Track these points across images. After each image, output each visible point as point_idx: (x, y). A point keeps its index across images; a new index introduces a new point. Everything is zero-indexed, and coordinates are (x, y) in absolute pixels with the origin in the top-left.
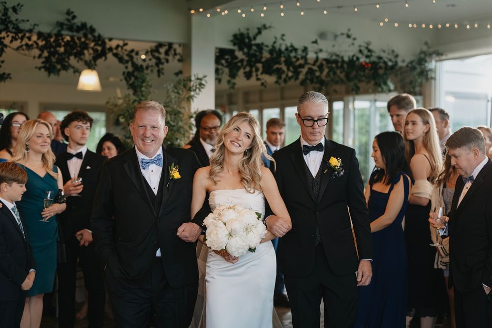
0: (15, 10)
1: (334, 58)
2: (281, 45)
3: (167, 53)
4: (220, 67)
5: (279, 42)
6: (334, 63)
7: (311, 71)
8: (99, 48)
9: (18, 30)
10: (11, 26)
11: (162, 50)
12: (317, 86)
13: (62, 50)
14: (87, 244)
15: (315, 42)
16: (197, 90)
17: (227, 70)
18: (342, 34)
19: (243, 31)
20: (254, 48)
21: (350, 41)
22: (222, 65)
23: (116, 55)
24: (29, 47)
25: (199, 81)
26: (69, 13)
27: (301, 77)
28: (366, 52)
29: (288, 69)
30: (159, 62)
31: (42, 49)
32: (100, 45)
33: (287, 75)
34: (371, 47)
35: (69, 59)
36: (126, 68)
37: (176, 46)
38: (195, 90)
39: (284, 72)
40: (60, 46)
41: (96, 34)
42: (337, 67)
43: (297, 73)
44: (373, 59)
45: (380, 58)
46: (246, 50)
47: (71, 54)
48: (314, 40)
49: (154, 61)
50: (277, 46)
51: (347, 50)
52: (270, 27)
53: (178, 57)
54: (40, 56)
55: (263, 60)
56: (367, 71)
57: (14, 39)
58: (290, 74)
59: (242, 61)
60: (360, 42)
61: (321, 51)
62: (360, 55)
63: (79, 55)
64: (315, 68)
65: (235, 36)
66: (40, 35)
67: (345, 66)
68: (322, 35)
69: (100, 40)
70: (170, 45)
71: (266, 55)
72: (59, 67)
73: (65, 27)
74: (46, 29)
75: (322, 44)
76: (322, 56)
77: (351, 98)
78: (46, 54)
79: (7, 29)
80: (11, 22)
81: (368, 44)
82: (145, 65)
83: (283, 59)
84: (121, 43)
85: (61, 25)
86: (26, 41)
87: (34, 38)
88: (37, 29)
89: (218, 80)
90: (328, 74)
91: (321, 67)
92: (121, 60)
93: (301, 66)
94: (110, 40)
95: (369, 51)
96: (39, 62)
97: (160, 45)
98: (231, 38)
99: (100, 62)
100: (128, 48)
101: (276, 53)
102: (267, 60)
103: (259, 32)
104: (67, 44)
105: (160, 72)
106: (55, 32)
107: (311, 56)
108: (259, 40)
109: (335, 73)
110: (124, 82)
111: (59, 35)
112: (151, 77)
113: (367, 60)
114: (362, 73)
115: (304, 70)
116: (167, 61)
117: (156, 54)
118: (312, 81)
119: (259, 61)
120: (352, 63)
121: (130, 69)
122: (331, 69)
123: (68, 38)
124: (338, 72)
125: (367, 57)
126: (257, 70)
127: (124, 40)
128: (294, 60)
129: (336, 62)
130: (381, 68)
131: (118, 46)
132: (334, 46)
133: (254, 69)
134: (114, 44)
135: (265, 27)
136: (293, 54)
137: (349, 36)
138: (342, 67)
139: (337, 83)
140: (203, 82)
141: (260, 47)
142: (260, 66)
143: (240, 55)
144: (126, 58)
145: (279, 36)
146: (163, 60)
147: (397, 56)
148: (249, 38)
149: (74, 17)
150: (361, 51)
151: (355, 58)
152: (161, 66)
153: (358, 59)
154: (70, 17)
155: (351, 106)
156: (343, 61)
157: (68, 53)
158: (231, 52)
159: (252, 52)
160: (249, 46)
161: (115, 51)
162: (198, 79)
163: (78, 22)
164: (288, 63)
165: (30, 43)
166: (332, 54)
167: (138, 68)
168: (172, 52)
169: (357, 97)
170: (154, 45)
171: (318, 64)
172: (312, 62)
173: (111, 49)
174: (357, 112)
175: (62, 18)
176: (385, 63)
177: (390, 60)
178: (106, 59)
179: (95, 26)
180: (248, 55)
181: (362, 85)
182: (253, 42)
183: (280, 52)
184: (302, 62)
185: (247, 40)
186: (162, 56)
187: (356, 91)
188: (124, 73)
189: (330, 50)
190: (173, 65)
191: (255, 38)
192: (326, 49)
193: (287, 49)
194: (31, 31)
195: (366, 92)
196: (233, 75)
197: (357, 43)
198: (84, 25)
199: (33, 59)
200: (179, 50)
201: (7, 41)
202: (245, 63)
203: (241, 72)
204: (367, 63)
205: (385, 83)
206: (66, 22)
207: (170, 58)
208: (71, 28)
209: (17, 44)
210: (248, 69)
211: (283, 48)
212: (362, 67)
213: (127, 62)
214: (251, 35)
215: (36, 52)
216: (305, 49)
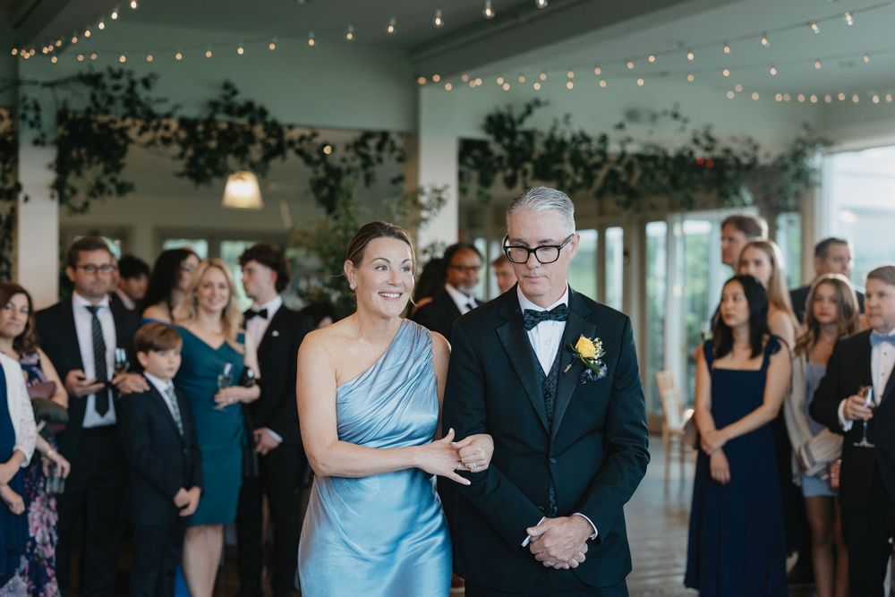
0: (146, 83)
1: (651, 152)
2: (564, 133)
3: (380, 147)
4: (464, 169)
5: (562, 127)
6: (651, 162)
7: (613, 174)
8: (273, 142)
9: (150, 116)
10: (139, 109)
11: (373, 143)
12: (623, 198)
13: (213, 144)
14: (265, 452)
15: (621, 126)
17: (475, 175)
18: (665, 113)
19: (503, 109)
20: (520, 138)
21: (677, 124)
22: (468, 165)
23: (300, 153)
24: (166, 141)
25: (436, 195)
26: (227, 86)
27: (598, 183)
28: (704, 142)
29: (576, 171)
30: (367, 162)
31: (184, 144)
32: (273, 136)
33: (574, 182)
34: (714, 134)
35: (225, 158)
36: (316, 172)
37: (394, 137)
39: (568, 177)
40: (209, 137)
41: (269, 119)
42: (657, 167)
43: (589, 177)
44: (718, 153)
45: (728, 151)
46: (507, 141)
47: (229, 151)
48: (617, 121)
49: (358, 163)
50: (558, 134)
51: (672, 139)
52: (547, 103)
53: (396, 154)
54: (182, 156)
55: (535, 156)
56: (706, 174)
57: (144, 130)
58: (579, 179)
59: (500, 159)
60: (696, 125)
61: (629, 140)
62: (694, 147)
63: (242, 153)
64: (620, 169)
65: (490, 119)
66: (184, 123)
67: (670, 165)
68: (633, 115)
69: (275, 129)
70: (385, 135)
71: (539, 148)
72: (209, 171)
73: (220, 108)
74: (191, 112)
75: (633, 130)
76: (632, 149)
77: (677, 217)
78: (190, 152)
79: (133, 114)
80: (139, 103)
81: (709, 127)
82: (344, 167)
83: (566, 155)
84: (307, 133)
85: (214, 105)
86: (161, 132)
87: (174, 125)
88: (180, 113)
89: (462, 191)
90: (641, 180)
91: (629, 168)
92: (308, 160)
93: (598, 166)
94: (291, 127)
95: (711, 139)
96: (181, 166)
97: (368, 135)
98: (482, 121)
99: (275, 163)
100: (319, 140)
101: (556, 146)
102: (542, 157)
103: (529, 111)
104: (222, 134)
105: (369, 179)
106: (205, 116)
107: (614, 148)
108: (528, 124)
109: (653, 178)
110: (312, 196)
111: (210, 122)
112: (354, 184)
113: (707, 155)
114: (696, 176)
115: (602, 173)
116: (380, 160)
117: (362, 150)
118: (615, 191)
119: (528, 158)
120: (683, 161)
121: (322, 173)
122: (646, 170)
123: (224, 126)
124: (658, 175)
125: (707, 149)
126: (525, 173)
127: (311, 127)
128: (585, 156)
129: (654, 158)
130: (729, 167)
131: (302, 138)
132: (651, 132)
133: (519, 173)
134: (295, 134)
135: (537, 103)
136: (583, 147)
137: (676, 116)
138: (665, 167)
139: (656, 193)
140: (444, 196)
141: (529, 136)
142: (529, 166)
143: (497, 149)
144: (316, 157)
145: (561, 117)
146: (374, 160)
147: (756, 148)
148: (512, 121)
149: (235, 93)
150: (696, 141)
151: (686, 153)
152: (371, 169)
153: (691, 153)
154: (228, 93)
155: (677, 230)
156: (667, 158)
157: (222, 150)
158: (482, 145)
159: (517, 143)
160: (512, 134)
161: (298, 146)
162: (435, 191)
163: (240, 100)
164: (576, 161)
165: (168, 134)
166: (648, 146)
167: (335, 173)
168: (387, 146)
169: (690, 215)
170: (357, 135)
171: (625, 161)
172: (613, 158)
173: (291, 143)
174: (689, 241)
175: (216, 94)
176: (737, 160)
177: (746, 155)
178: (284, 158)
179: (268, 106)
180: (510, 148)
181: (698, 197)
182: (520, 128)
183: (563, 144)
184: (597, 159)
185: (508, 125)
186: (372, 153)
187: (689, 206)
188: (312, 181)
189: (646, 138)
190: (387, 168)
191: (521, 121)
192: (638, 139)
193: (574, 139)
194: (168, 116)
195: (705, 207)
196: (485, 182)
197: (691, 127)
198: (249, 107)
199: (171, 159)
200: (399, 143)
201: (133, 133)
202: (505, 162)
203: (499, 177)
204: (705, 161)
205: (737, 193)
206: (222, 101)
207: (385, 155)
208: (230, 110)
209: (148, 136)
210: (509, 172)
211: (568, 137)
212: (700, 166)
213: (317, 163)
214: (516, 115)
215: (175, 149)
216: (604, 139)
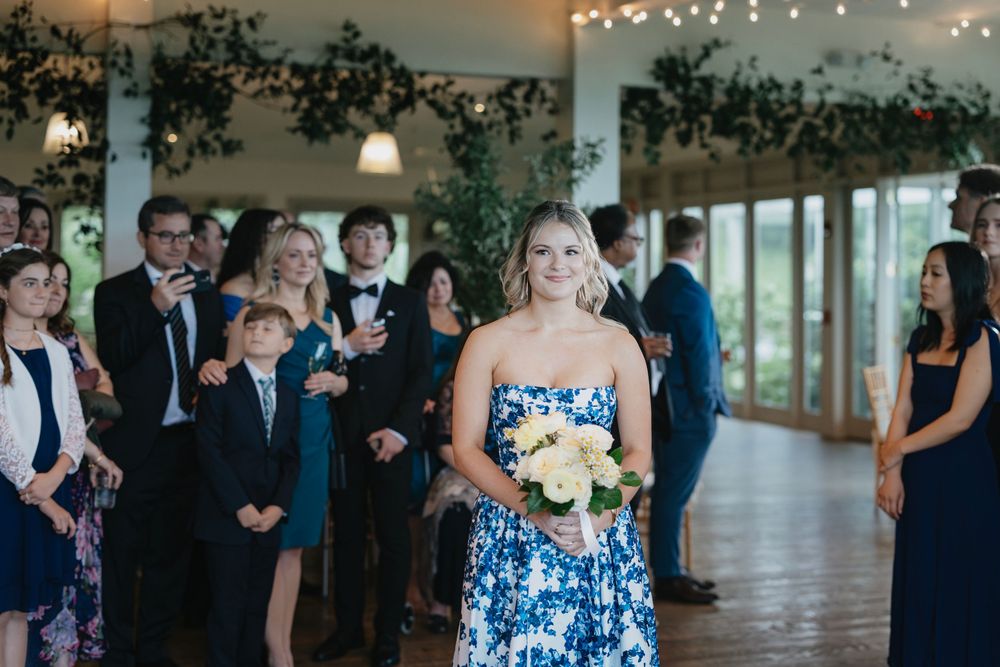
0: (252, 23)
1: (857, 101)
2: (749, 78)
3: (527, 98)
4: (629, 123)
5: (746, 72)
6: (856, 113)
7: (809, 129)
8: (402, 91)
9: (256, 61)
10: (244, 54)
11: (519, 93)
12: (822, 157)
13: (333, 95)
15: (819, 71)
16: (587, 168)
17: (642, 129)
18: (874, 54)
19: (676, 52)
20: (696, 85)
21: (890, 67)
22: (633, 118)
23: (432, 103)
24: (276, 91)
25: (590, 150)
26: (347, 27)
27: (790, 140)
28: (922, 89)
29: (764, 126)
30: (512, 115)
31: (298, 95)
32: (402, 86)
33: (762, 138)
34: (933, 79)
35: (346, 111)
36: (452, 127)
37: (544, 85)
38: (582, 168)
39: (755, 131)
40: (329, 88)
41: (397, 65)
42: (864, 120)
43: (781, 133)
44: (939, 102)
45: (952, 100)
46: (679, 89)
47: (349, 104)
48: (815, 66)
49: (502, 115)
50: (742, 80)
51: (883, 86)
52: (728, 43)
53: (548, 105)
54: (294, 108)
55: (714, 107)
56: (925, 128)
57: (249, 77)
58: (768, 135)
59: (672, 110)
60: (912, 68)
61: (830, 87)
62: (910, 96)
63: (364, 105)
64: (818, 122)
65: (659, 63)
66: (296, 69)
67: (880, 117)
68: (834, 58)
69: (403, 76)
70: (534, 83)
71: (719, 97)
72: (328, 127)
73: (340, 53)
74: (305, 58)
75: (832, 75)
76: (833, 98)
77: (890, 182)
78: (305, 103)
79: (236, 60)
80: (244, 46)
81: (928, 72)
82: (485, 121)
83: (753, 106)
84: (442, 81)
85: (333, 49)
86: (270, 80)
87: (285, 74)
88: (290, 58)
89: (626, 149)
90: (845, 133)
91: (830, 121)
92: (442, 112)
93: (791, 119)
94: (422, 74)
95: (931, 86)
96: (293, 120)
97: (515, 83)
98: (651, 66)
99: (403, 117)
100: (456, 89)
101: (740, 95)
102: (723, 109)
103: (707, 53)
104: (344, 84)
105: (514, 135)
106: (322, 62)
107: (810, 98)
108: (705, 69)
109: (858, 132)
110: (447, 155)
111: (329, 69)
112: (498, 144)
113: (926, 105)
114: (914, 131)
115: (796, 127)
116: (528, 113)
117: (507, 101)
118: (812, 149)
119: (706, 110)
120: (894, 111)
121: (459, 129)
122: (850, 124)
123: (345, 74)
124: (866, 129)
125: (926, 98)
126: (702, 127)
127: (446, 75)
128: (775, 107)
129: (861, 109)
130: (954, 119)
131: (436, 87)
132: (856, 78)
133: (695, 127)
134: (428, 82)
135: (717, 43)
136: (773, 96)
137: (886, 58)
138: (873, 119)
139: (862, 151)
140: (598, 151)
141: (707, 83)
142: (707, 119)
143: (668, 99)
144: (451, 108)
145: (745, 61)
146: (521, 112)
147: (987, 96)
148: (685, 65)
149: (357, 35)
150: (912, 87)
151: (900, 102)
152: (516, 123)
153: (906, 102)
154: (349, 35)
155: (890, 198)
156: (876, 108)
157: (345, 102)
158: (650, 94)
159: (692, 92)
160: (687, 81)
161: (430, 96)
162: (589, 145)
163: (363, 43)
164: (765, 112)
165: (278, 84)
166: (852, 95)
167: (473, 127)
168: (537, 96)
169: (904, 180)
170: (502, 83)
171: (825, 113)
172: (810, 110)
173: (422, 93)
174: (903, 213)
175: (336, 37)
176: (963, 110)
177: (974, 104)
178: (414, 110)
179: (395, 50)
180: (684, 98)
181: (915, 156)
182: (695, 74)
183: (748, 91)
184: (791, 110)
185: (681, 71)
186: (519, 104)
187: (904, 167)
188: (446, 138)
189: (850, 85)
190: (538, 121)
191: (697, 66)
192: (841, 86)
193: (761, 86)
194: (279, 62)
195: (923, 169)
196: (654, 138)
197: (904, 71)
198: (374, 50)
199: (281, 114)
200: (551, 92)
201: (237, 81)
202: (678, 115)
203: (670, 134)
204: (924, 111)
205: (964, 151)
206: (342, 44)
207: (534, 107)
208: (350, 55)
209: (254, 85)
210: (683, 126)
211: (754, 84)
212: (916, 119)
213: (453, 116)
214: (691, 59)
215: (288, 100)
216: (798, 86)
